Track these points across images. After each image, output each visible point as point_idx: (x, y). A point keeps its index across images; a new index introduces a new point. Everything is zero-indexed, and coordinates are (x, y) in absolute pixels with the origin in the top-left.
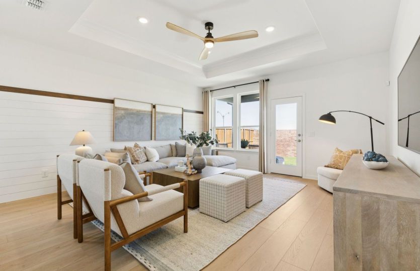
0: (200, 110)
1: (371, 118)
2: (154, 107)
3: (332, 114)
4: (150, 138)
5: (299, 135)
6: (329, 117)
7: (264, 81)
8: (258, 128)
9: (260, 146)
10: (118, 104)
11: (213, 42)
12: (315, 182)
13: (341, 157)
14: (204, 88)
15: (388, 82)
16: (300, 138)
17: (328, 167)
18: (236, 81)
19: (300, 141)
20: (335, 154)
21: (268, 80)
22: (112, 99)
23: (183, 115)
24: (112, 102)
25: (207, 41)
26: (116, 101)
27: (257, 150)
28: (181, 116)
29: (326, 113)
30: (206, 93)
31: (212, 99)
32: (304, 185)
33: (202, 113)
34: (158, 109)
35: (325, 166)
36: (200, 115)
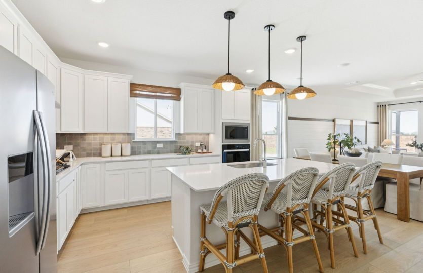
0: (376, 121)
2: (352, 121)
10: (337, 121)
24: (333, 120)
28: (365, 127)
30: (381, 107)
33: (378, 123)
34: (354, 123)
36: (377, 125)
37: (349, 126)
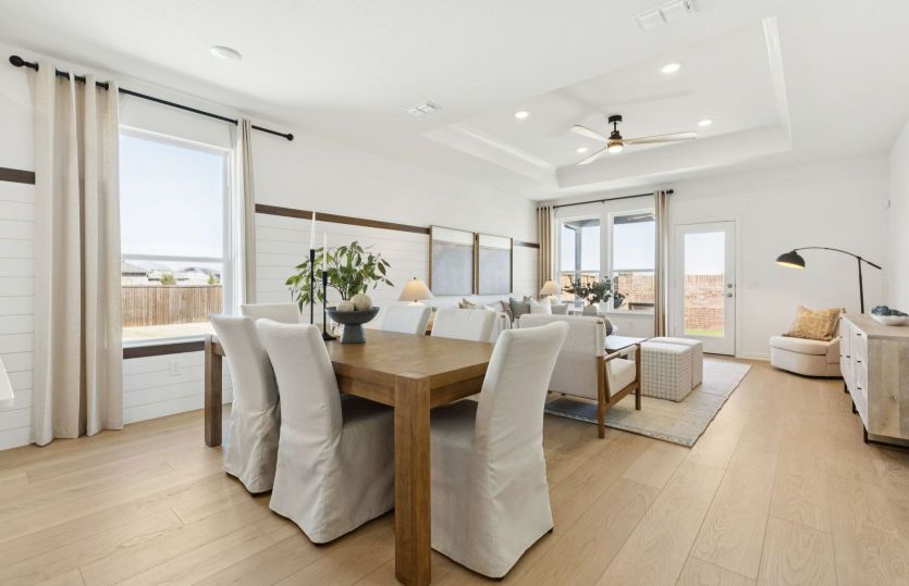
0: (534, 241)
1: (859, 258)
2: (476, 237)
3: (799, 253)
4: (471, 290)
5: (730, 286)
6: (793, 258)
7: (663, 193)
8: (653, 274)
9: (657, 305)
10: (437, 234)
11: (621, 144)
12: (766, 364)
13: (812, 321)
14: (539, 202)
15: (886, 202)
16: (731, 291)
17: (788, 335)
18: (607, 192)
19: (731, 296)
20: (799, 316)
21: (671, 192)
22: (427, 226)
23: (512, 250)
24: (428, 231)
25: (613, 144)
26: (434, 230)
27: (651, 311)
28: (509, 253)
29: (788, 252)
30: (543, 211)
31: (557, 222)
32: (749, 367)
33: (537, 246)
34: (483, 241)
35: (784, 335)
36: (535, 250)
37: (471, 249)
